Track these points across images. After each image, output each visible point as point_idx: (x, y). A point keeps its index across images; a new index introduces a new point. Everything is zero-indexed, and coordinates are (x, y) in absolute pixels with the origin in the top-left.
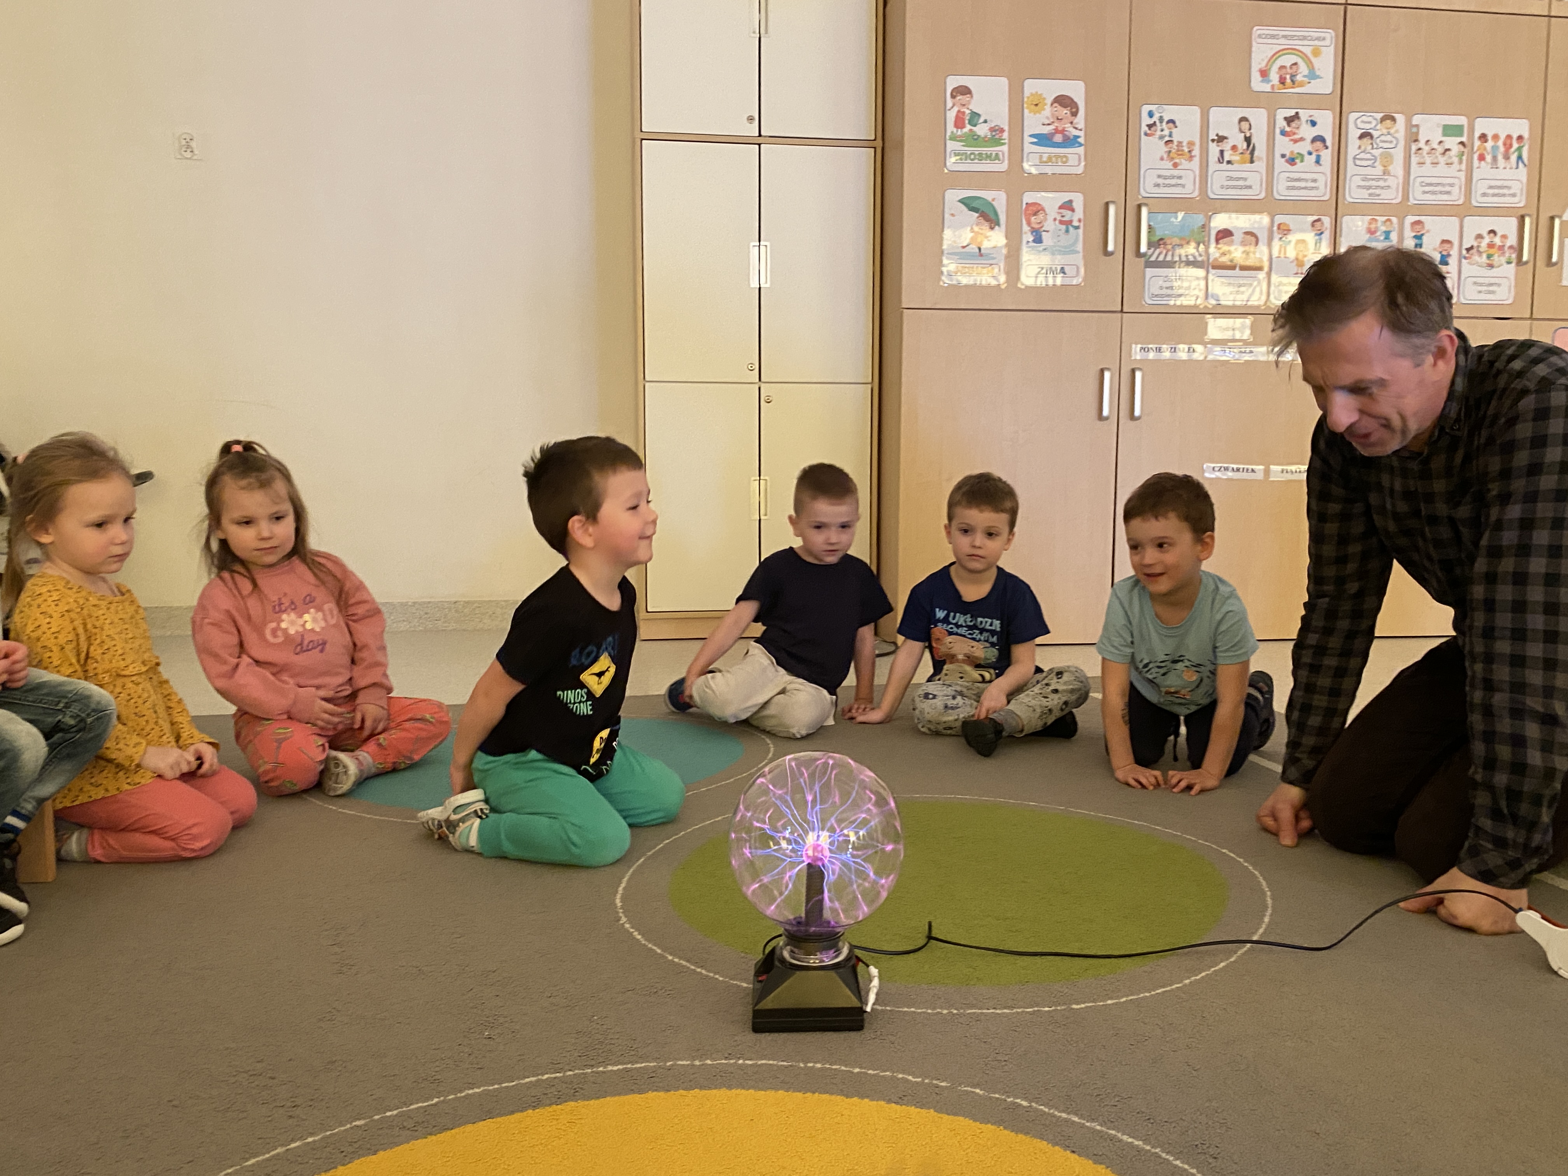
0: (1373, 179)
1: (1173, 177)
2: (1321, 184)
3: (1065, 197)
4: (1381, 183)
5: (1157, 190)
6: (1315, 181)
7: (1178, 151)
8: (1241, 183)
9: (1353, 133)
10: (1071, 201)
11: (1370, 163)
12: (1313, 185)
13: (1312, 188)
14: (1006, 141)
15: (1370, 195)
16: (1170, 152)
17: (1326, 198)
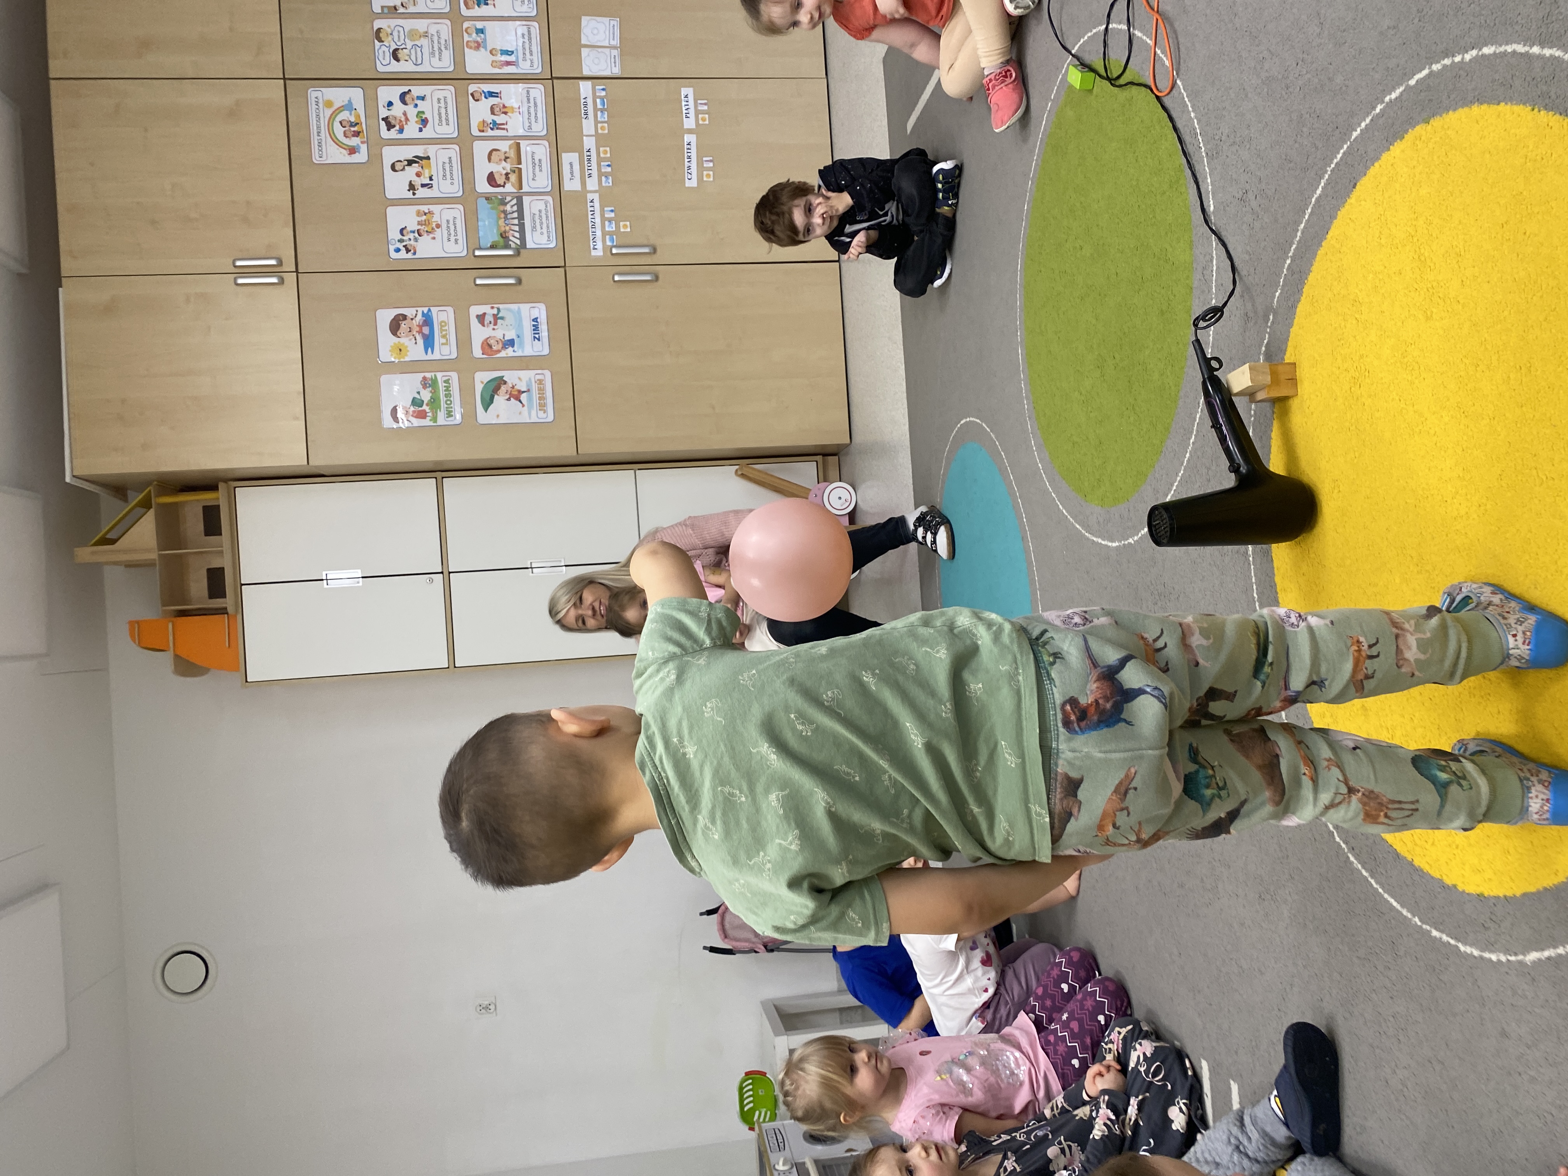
0: (433, 47)
1: (448, 227)
2: (440, 94)
3: (474, 322)
4: (435, 39)
5: (460, 241)
6: (439, 100)
7: (425, 225)
8: (447, 166)
9: (396, 67)
10: (478, 316)
11: (418, 49)
12: (442, 101)
13: (446, 103)
14: (433, 374)
15: (446, 48)
16: (427, 231)
17: (452, 88)
